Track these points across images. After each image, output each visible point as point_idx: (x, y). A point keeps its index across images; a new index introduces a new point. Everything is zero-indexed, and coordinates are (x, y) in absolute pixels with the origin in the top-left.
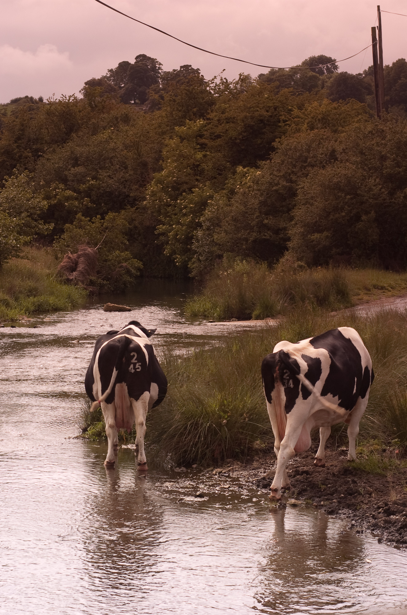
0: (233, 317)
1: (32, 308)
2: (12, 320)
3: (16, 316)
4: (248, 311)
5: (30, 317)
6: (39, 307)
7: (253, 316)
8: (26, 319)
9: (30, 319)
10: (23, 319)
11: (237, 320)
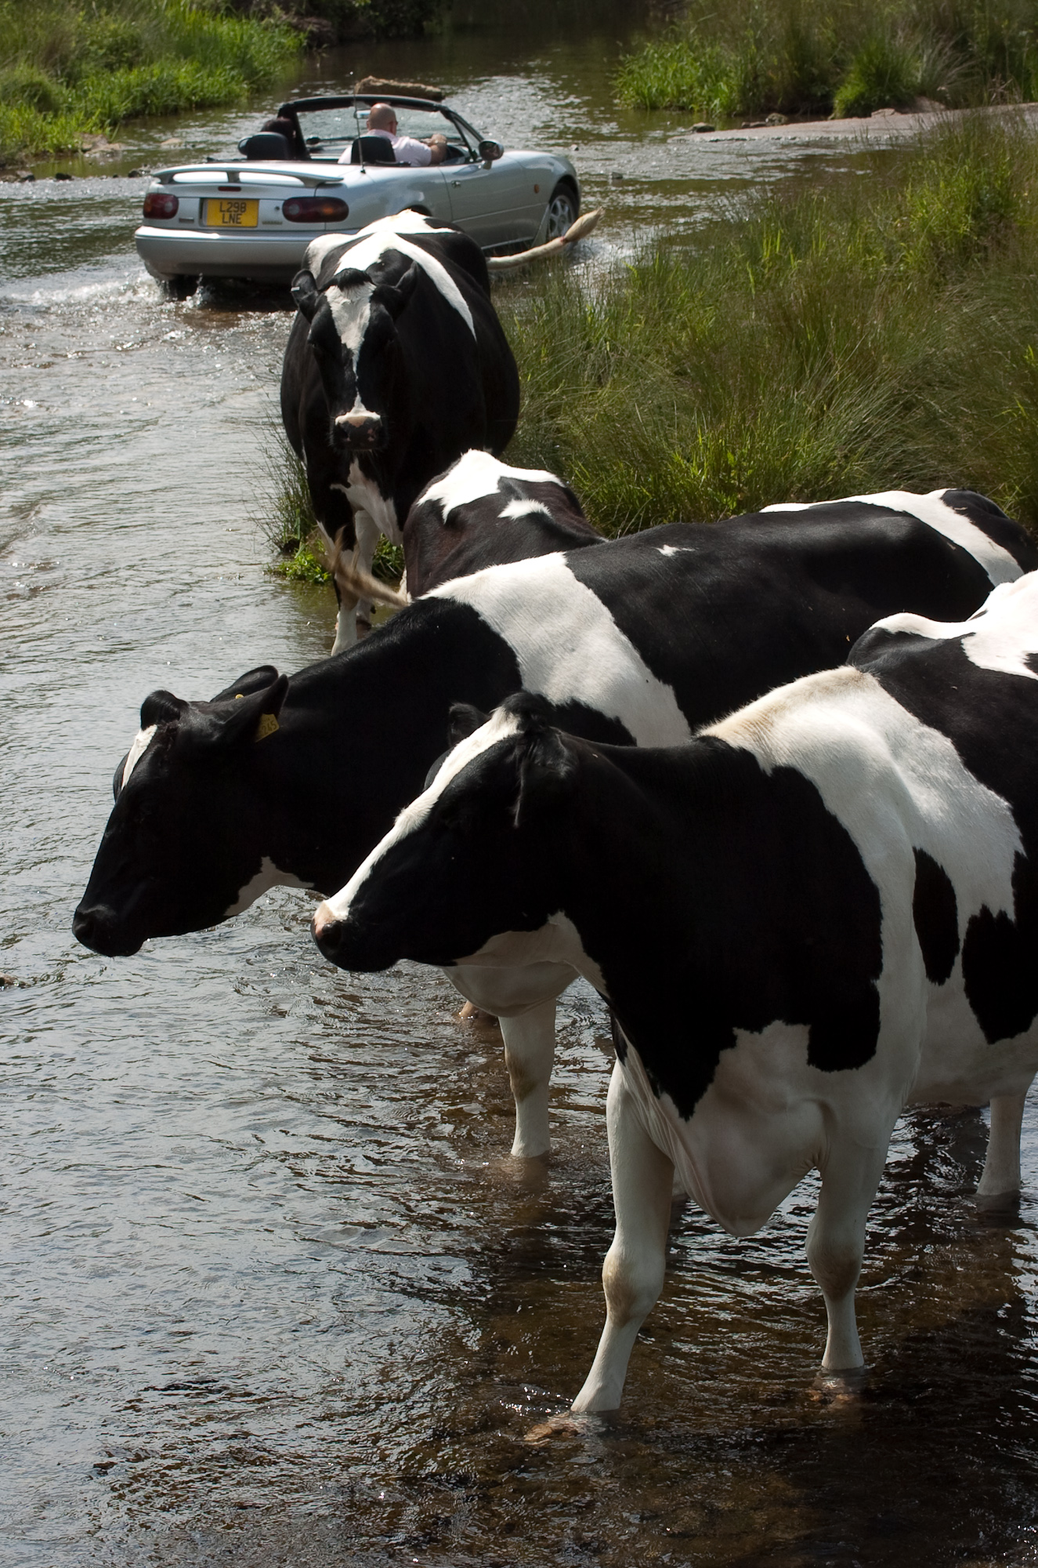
0: (770, 111)
1: (122, 108)
2: (61, 152)
3: (71, 136)
4: (818, 91)
5: (117, 139)
6: (144, 102)
7: (837, 102)
8: (104, 146)
9: (116, 146)
10: (95, 145)
11: (784, 118)
